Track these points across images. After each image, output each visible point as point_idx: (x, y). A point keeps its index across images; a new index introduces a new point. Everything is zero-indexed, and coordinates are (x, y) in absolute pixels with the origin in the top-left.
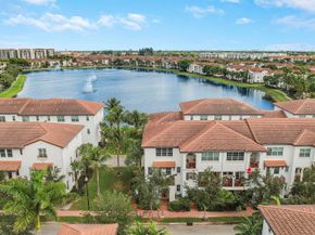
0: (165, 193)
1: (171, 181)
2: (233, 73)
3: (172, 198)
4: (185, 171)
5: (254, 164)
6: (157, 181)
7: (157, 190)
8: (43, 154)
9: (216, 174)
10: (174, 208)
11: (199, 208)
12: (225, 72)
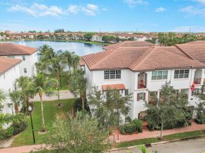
12: (118, 40)
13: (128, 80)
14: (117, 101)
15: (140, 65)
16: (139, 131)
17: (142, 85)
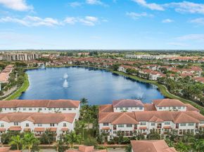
0: (106, 138)
1: (108, 134)
2: (142, 74)
3: (109, 140)
4: (113, 131)
5: (135, 128)
6: (104, 134)
7: (104, 137)
8: (65, 125)
9: (123, 132)
10: (109, 143)
11: (118, 143)
12: (138, 73)
13: (110, 126)
14: (105, 134)
15: (114, 122)
16: (113, 144)
17: (115, 128)
